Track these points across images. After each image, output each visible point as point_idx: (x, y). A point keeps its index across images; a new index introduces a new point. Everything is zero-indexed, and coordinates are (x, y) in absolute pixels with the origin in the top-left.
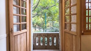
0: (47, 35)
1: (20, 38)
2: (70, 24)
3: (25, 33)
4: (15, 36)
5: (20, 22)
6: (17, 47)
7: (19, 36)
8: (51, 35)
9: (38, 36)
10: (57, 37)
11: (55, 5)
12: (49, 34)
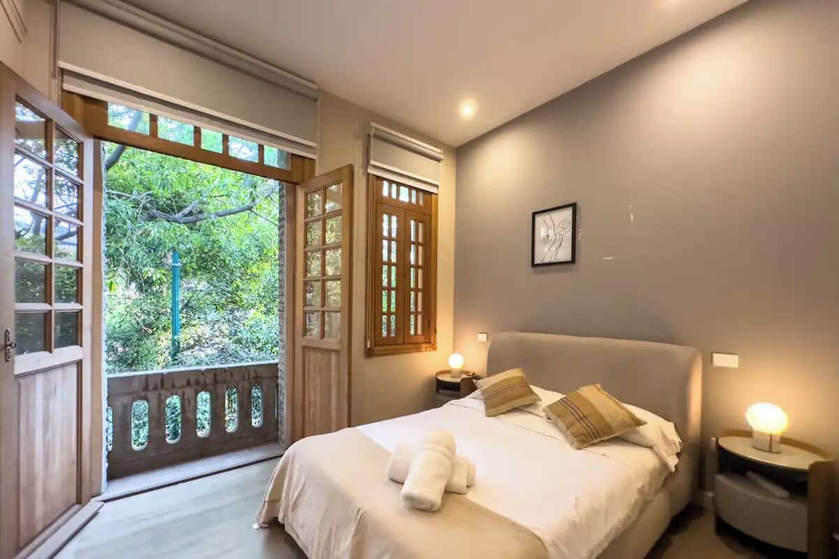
0: (209, 380)
1: (47, 397)
2: (323, 313)
3: (74, 370)
4: (22, 381)
5: (48, 300)
6: (31, 444)
7: (40, 379)
8: (236, 377)
9: (146, 388)
10: (265, 382)
11: (250, 209)
12: (224, 370)
